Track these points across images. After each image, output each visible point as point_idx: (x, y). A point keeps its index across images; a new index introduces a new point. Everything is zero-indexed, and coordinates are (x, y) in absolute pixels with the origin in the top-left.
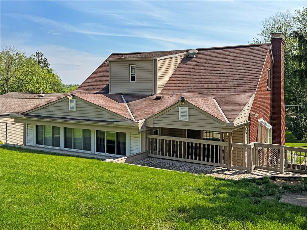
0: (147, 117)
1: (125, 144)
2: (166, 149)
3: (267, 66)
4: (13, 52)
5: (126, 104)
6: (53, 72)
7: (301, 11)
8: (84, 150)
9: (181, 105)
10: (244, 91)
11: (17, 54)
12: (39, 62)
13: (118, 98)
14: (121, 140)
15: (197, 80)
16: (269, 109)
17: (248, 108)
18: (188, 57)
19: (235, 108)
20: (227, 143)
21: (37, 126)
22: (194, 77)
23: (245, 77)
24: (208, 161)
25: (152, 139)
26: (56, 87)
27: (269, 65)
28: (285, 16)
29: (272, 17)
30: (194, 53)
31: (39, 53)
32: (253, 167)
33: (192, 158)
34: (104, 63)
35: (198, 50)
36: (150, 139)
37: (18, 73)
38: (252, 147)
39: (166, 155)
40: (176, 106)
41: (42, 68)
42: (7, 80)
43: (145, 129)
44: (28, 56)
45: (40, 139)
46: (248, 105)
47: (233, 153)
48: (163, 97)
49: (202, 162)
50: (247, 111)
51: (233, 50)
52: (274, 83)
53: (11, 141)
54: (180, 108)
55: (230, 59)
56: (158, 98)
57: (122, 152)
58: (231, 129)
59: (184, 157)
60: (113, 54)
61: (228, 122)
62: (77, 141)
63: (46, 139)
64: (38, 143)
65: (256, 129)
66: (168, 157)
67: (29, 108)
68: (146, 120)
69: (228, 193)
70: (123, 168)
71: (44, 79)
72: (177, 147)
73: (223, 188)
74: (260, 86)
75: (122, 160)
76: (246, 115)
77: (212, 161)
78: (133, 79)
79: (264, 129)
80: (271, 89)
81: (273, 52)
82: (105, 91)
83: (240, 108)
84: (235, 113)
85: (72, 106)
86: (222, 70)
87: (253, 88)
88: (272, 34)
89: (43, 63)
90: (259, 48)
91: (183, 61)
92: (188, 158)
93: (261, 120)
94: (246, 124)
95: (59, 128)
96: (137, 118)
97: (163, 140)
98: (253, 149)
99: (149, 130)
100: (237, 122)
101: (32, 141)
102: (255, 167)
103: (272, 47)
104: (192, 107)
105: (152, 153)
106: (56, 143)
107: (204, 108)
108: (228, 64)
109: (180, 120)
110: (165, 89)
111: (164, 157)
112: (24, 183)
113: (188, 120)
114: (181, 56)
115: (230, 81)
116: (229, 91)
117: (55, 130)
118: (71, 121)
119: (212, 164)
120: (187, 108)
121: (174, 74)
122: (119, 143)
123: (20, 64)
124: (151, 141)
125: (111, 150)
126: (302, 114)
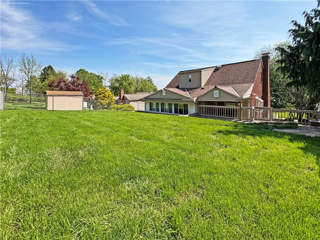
0: (198, 96)
1: (187, 110)
2: (207, 111)
3: (260, 70)
4: (139, 77)
5: (187, 92)
6: (154, 85)
7: (278, 44)
8: (169, 112)
9: (215, 90)
10: (248, 83)
11: (140, 78)
12: (149, 81)
13: (183, 89)
14: (186, 109)
15: (222, 79)
16: (261, 93)
17: (250, 91)
18: (217, 69)
19: (243, 91)
20: (239, 107)
21: (150, 103)
22: (220, 78)
23: (248, 76)
24: (229, 116)
25: (200, 107)
26: (155, 90)
27: (261, 70)
28: (268, 48)
29: (260, 49)
30: (220, 67)
31: (149, 77)
32: (254, 119)
33: (221, 115)
34: (176, 76)
35: (222, 65)
36: (199, 107)
37: (141, 85)
38: (253, 109)
39: (207, 114)
40: (212, 90)
41: (150, 83)
42: (137, 88)
43: (197, 102)
44: (144, 79)
45: (151, 109)
46: (250, 89)
47: (243, 112)
48: (205, 88)
49: (226, 117)
50: (249, 92)
51: (240, 64)
52: (264, 79)
53: (140, 110)
54: (214, 91)
55: (239, 68)
56: (203, 89)
57: (186, 113)
58: (242, 100)
59: (216, 115)
60: (180, 72)
61: (240, 96)
62: (166, 109)
63: (153, 109)
64: (150, 110)
65: (254, 102)
66: (208, 115)
67: (146, 96)
68: (197, 98)
69: (242, 127)
70: (188, 118)
71: (151, 87)
72: (213, 110)
73: (239, 125)
74: (257, 80)
75: (187, 116)
76: (249, 94)
77: (231, 116)
78: (190, 81)
79: (258, 102)
80: (262, 82)
81: (263, 63)
82: (178, 87)
83: (246, 90)
84: (243, 93)
85: (164, 94)
86: (235, 73)
87: (252, 81)
88: (263, 54)
89: (150, 81)
90: (255, 61)
91: (214, 71)
92: (219, 115)
93: (257, 97)
94: (249, 99)
95: (159, 103)
96: (193, 97)
97: (206, 107)
98: (254, 110)
99: (199, 103)
100: (244, 97)
101: (148, 109)
102: (255, 119)
103: (262, 60)
104: (220, 90)
105: (200, 113)
106: (158, 110)
107: (227, 91)
108: (238, 71)
109: (214, 97)
110: (206, 85)
111: (206, 115)
112: (148, 121)
113: (218, 97)
114: (213, 70)
115: (240, 79)
116: (239, 83)
117: (157, 104)
118: (164, 100)
119: (231, 118)
120: (218, 91)
121: (210, 77)
122: (184, 110)
123: (142, 82)
124: (200, 108)
125: (181, 112)
126: (279, 98)
